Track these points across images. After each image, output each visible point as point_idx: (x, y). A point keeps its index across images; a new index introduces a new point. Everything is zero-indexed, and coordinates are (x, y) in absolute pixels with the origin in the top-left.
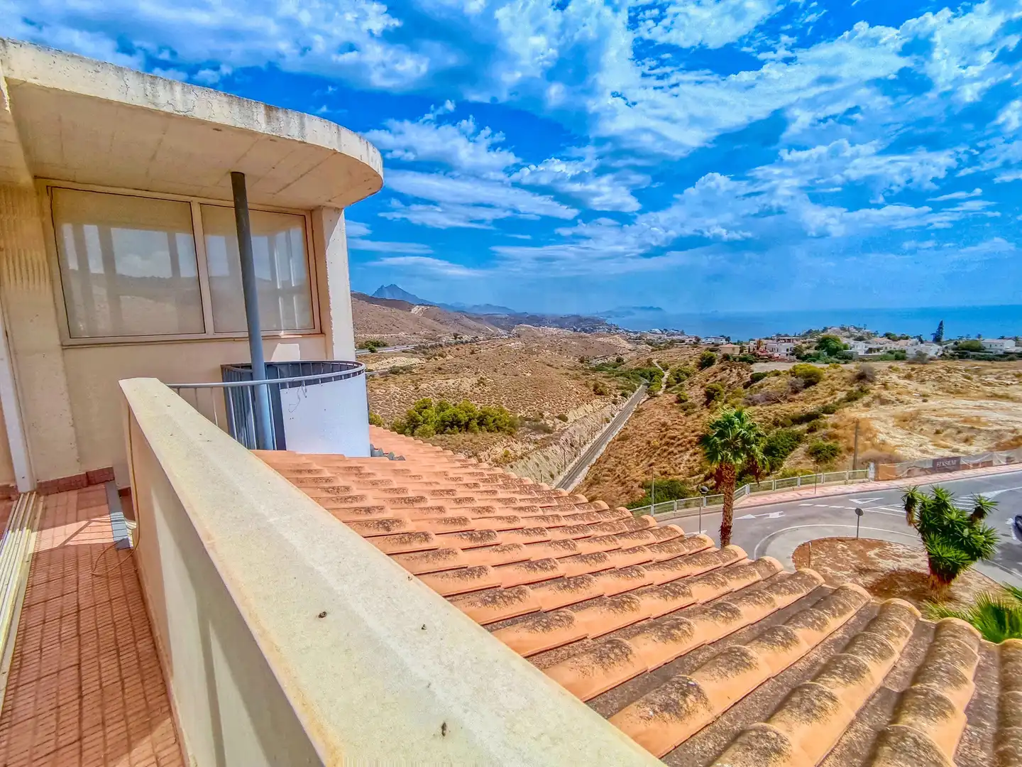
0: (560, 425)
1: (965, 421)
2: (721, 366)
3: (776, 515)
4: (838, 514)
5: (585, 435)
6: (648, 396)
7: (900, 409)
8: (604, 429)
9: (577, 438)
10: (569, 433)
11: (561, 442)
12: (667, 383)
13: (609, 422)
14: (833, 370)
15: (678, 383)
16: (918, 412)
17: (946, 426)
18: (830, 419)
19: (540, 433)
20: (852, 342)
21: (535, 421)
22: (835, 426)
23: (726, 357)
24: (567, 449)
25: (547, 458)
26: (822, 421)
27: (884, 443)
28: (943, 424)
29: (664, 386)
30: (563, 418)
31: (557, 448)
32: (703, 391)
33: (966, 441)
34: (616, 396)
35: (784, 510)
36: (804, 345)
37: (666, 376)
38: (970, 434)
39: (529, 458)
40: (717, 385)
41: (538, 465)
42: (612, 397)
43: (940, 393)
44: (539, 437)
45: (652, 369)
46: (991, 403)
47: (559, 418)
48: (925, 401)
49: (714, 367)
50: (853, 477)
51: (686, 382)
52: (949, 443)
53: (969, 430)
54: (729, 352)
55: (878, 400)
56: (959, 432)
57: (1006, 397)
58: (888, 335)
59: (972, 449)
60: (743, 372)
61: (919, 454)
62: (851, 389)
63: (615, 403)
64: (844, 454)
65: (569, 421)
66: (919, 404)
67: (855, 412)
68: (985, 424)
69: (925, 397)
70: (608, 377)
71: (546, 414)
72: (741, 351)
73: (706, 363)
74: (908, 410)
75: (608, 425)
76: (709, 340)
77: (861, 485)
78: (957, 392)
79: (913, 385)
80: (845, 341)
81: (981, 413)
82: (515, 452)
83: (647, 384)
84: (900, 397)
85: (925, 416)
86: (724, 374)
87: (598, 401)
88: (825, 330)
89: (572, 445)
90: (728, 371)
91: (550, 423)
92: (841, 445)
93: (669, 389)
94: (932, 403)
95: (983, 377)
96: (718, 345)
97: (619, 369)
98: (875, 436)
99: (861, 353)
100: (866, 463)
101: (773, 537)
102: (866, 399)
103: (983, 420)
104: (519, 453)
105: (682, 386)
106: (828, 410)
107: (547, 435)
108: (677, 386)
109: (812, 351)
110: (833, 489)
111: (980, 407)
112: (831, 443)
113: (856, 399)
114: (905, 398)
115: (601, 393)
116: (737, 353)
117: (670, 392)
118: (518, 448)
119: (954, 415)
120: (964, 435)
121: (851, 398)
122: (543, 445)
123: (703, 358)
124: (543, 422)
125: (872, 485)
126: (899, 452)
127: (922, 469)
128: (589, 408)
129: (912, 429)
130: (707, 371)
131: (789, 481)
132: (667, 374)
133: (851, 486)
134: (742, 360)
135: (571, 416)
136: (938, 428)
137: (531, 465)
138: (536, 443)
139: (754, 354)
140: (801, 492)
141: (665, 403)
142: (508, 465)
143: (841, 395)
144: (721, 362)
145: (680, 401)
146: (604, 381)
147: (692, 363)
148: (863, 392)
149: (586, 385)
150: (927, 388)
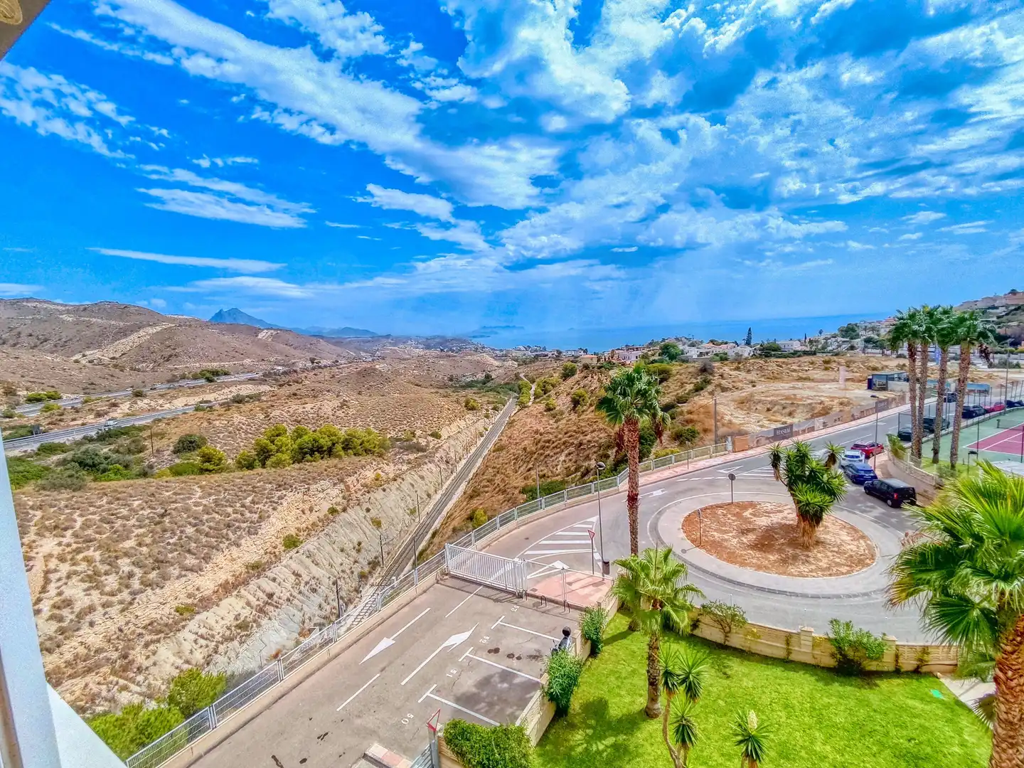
0: (433, 442)
1: (786, 399)
2: (582, 375)
3: (658, 493)
4: (711, 484)
5: (461, 451)
6: (518, 407)
7: (737, 394)
8: (479, 443)
9: (452, 455)
10: (444, 450)
11: (436, 460)
12: (535, 394)
13: (482, 436)
14: (679, 368)
15: (545, 394)
16: (752, 395)
17: (774, 403)
18: (685, 407)
19: (412, 452)
20: (687, 348)
21: (407, 441)
22: (690, 412)
23: (586, 367)
24: (443, 466)
25: (422, 478)
26: (679, 410)
27: (730, 422)
28: (771, 402)
29: (532, 398)
30: (436, 435)
31: (431, 466)
32: (569, 399)
33: (790, 414)
34: (487, 410)
35: (666, 487)
36: (650, 353)
37: (533, 389)
38: (792, 409)
39: (403, 479)
40: (582, 390)
41: (413, 486)
42: (484, 412)
43: (763, 379)
44: (412, 457)
45: (520, 382)
46: (800, 384)
47: (432, 435)
48: (754, 386)
49: (576, 376)
50: (716, 451)
51: (553, 392)
52: (779, 418)
53: (790, 406)
54: (588, 362)
55: (719, 389)
56: (784, 408)
57: (807, 379)
58: (712, 341)
59: (795, 420)
60: (603, 378)
61: (759, 428)
62: (695, 381)
63: (487, 416)
64: (702, 435)
65: (443, 438)
66: (750, 389)
67: (703, 400)
68: (801, 400)
69: (753, 384)
70: (478, 393)
71: (418, 433)
72: (598, 360)
73: (567, 374)
74: (743, 394)
75: (482, 439)
76: (569, 353)
77: (723, 457)
78: (774, 378)
79: (743, 374)
80: (681, 347)
81: (796, 392)
82: (387, 474)
83: (515, 398)
84: (735, 385)
85: (757, 397)
86: (586, 382)
87: (470, 416)
88: (664, 340)
89: (448, 462)
90: (589, 378)
91: (423, 442)
92: (698, 427)
93: (537, 400)
94: (760, 387)
95: (789, 366)
96: (578, 357)
97: (489, 384)
98: (722, 418)
99: (695, 357)
100: (724, 437)
101: (660, 513)
102: (710, 388)
103: (798, 396)
104: (391, 476)
105: (549, 396)
106: (682, 400)
107: (420, 454)
108: (545, 396)
109: (656, 357)
110: (703, 463)
111: (794, 388)
112: (689, 427)
113: (702, 389)
114: (740, 385)
115: (473, 409)
116: (595, 361)
117: (540, 402)
118: (391, 470)
119: (778, 395)
120: (787, 411)
121: (698, 389)
122: (416, 465)
123: (565, 369)
124: (415, 440)
125: (732, 457)
126: (744, 428)
127: (768, 438)
128: (462, 423)
129: (749, 409)
130: (571, 381)
131: (662, 462)
132: (534, 387)
133: (716, 459)
134: (600, 368)
135: (444, 433)
136: (769, 406)
137: (405, 486)
138: (409, 463)
139: (610, 362)
140: (676, 469)
141: (535, 413)
142: (380, 489)
143: (690, 387)
144: (582, 372)
145: (549, 409)
146: (476, 397)
147: (556, 375)
148: (707, 382)
149: (457, 402)
150: (753, 376)
